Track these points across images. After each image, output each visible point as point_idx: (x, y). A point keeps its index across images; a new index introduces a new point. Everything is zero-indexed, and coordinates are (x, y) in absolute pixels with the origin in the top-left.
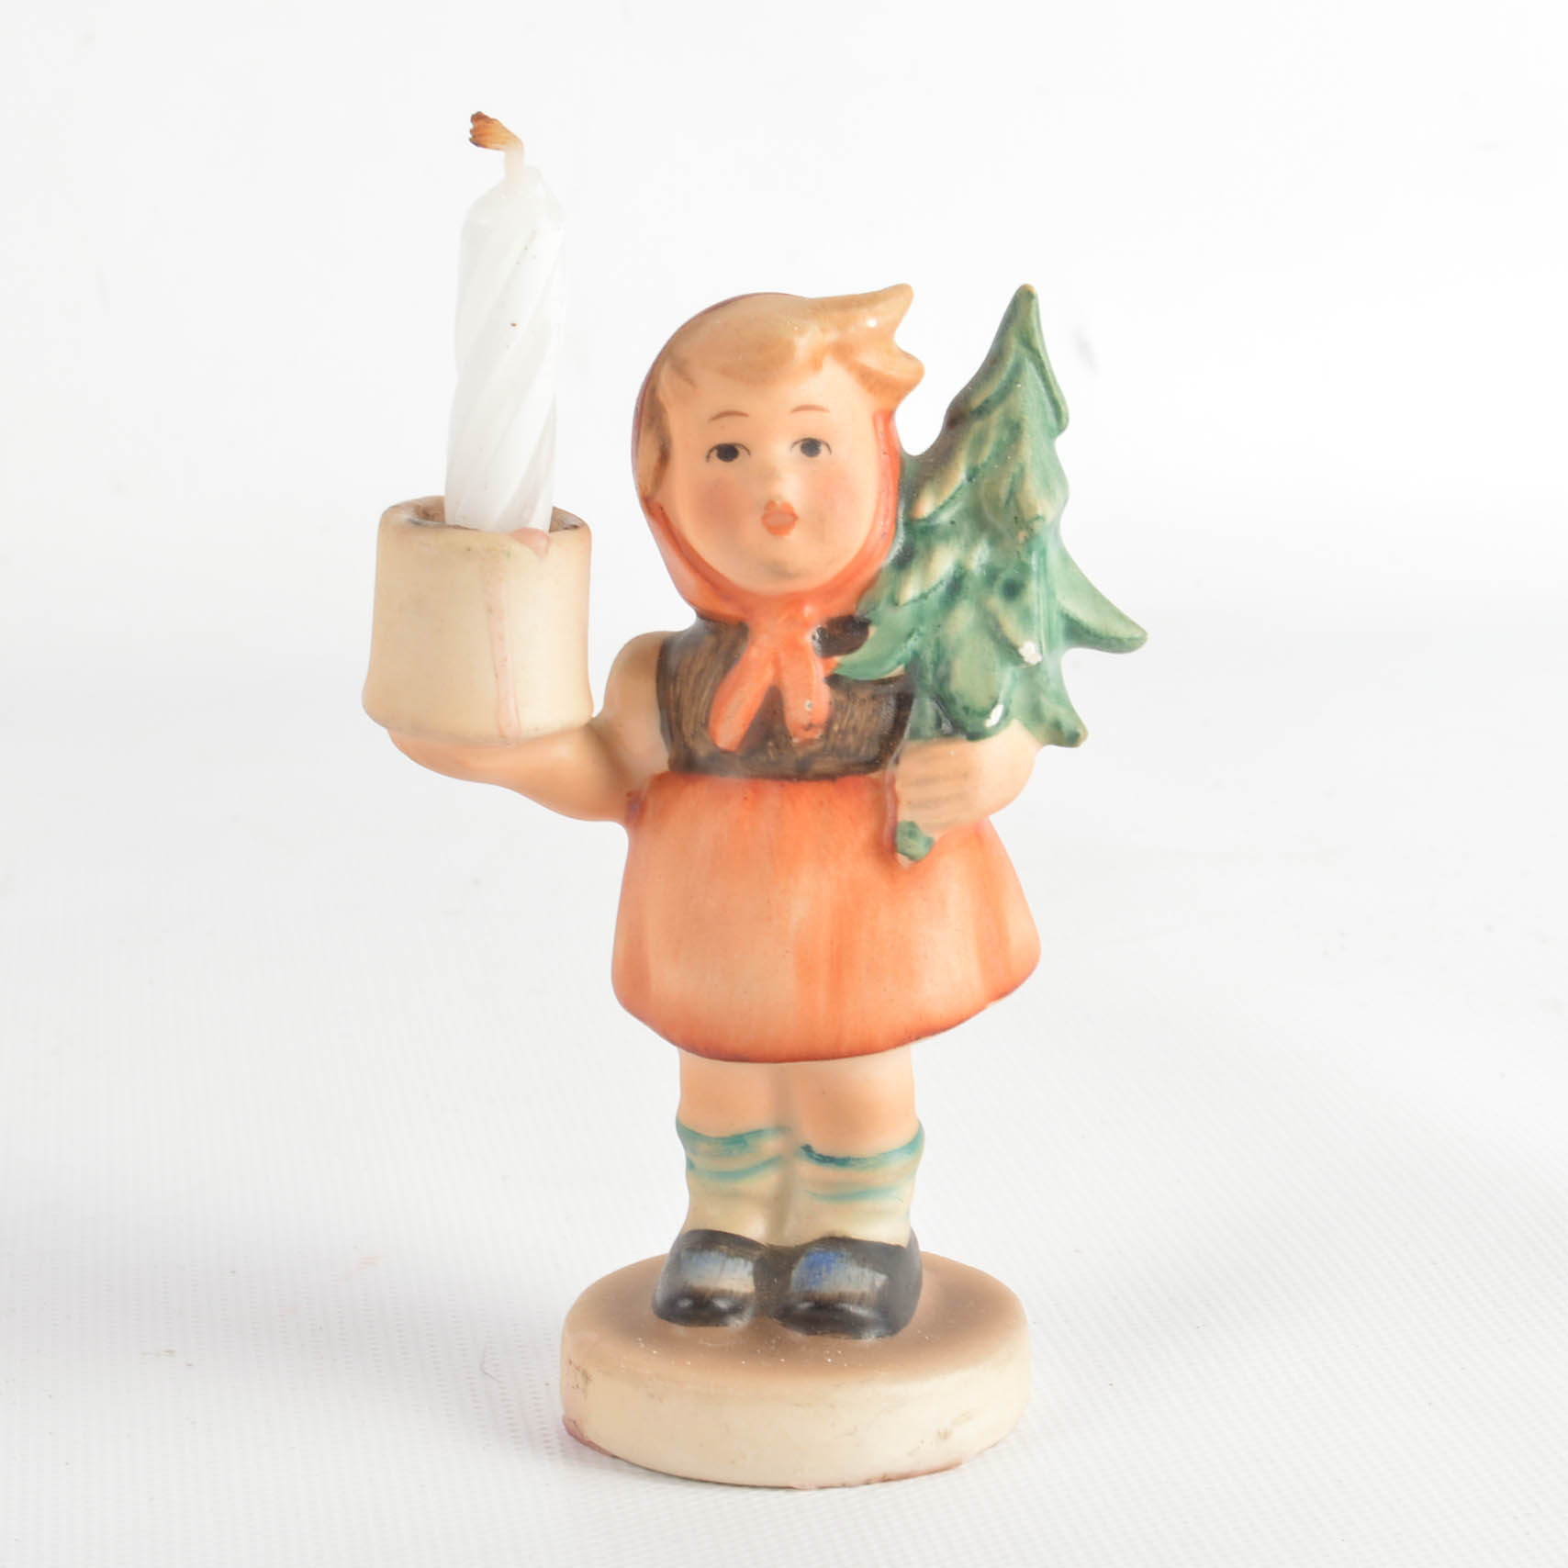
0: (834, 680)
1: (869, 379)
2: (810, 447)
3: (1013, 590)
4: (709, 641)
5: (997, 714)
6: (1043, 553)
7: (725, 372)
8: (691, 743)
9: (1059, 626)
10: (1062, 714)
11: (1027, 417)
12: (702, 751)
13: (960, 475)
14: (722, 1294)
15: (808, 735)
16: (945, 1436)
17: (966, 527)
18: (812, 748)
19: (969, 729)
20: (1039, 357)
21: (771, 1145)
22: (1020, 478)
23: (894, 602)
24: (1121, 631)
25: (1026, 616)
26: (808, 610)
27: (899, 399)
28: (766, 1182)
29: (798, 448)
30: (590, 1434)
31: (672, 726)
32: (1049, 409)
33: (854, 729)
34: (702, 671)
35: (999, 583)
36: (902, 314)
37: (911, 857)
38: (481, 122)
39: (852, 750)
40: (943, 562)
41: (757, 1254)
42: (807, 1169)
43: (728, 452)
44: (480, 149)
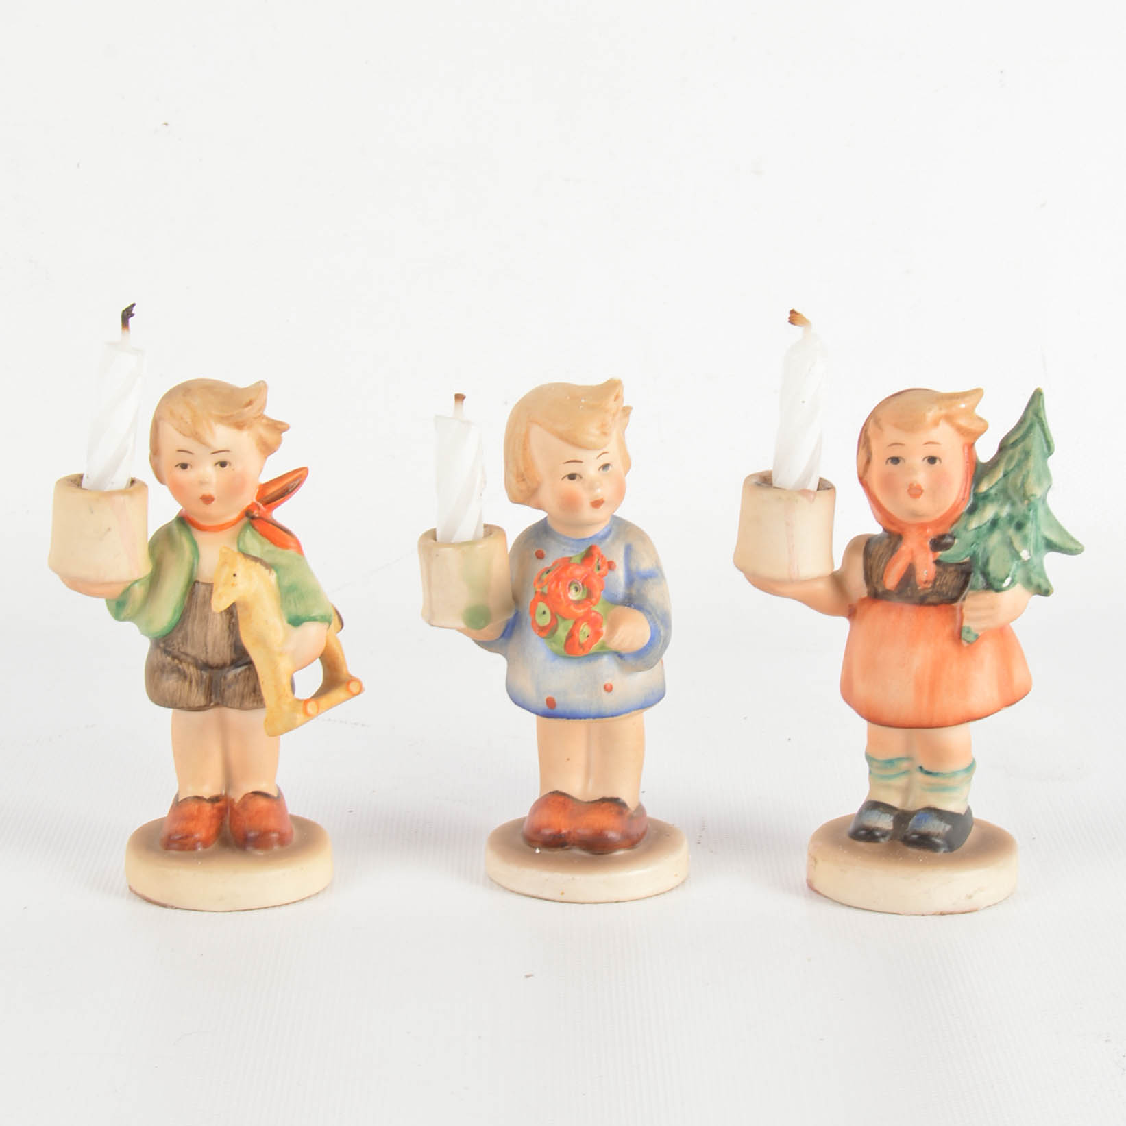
0: (937, 562)
1: (961, 430)
2: (932, 460)
3: (1020, 526)
4: (886, 541)
5: (1008, 581)
6: (1036, 510)
7: (897, 426)
8: (876, 585)
9: (1041, 543)
10: (1041, 581)
11: (1033, 449)
12: (880, 590)
13: (999, 474)
14: (877, 829)
15: (926, 585)
16: (970, 897)
17: (1001, 497)
18: (927, 591)
19: (996, 587)
20: (1042, 422)
21: (904, 765)
22: (1025, 477)
23: (965, 528)
24: (1072, 546)
25: (1025, 539)
26: (928, 531)
27: (976, 438)
28: (901, 781)
29: (926, 460)
30: (817, 886)
31: (868, 578)
32: (1045, 445)
33: (946, 584)
34: (882, 554)
35: (1014, 523)
36: (978, 402)
37: (968, 642)
38: (793, 315)
39: (945, 592)
40: (989, 512)
41: (896, 813)
42: (920, 777)
43: (895, 460)
44: (793, 326)
